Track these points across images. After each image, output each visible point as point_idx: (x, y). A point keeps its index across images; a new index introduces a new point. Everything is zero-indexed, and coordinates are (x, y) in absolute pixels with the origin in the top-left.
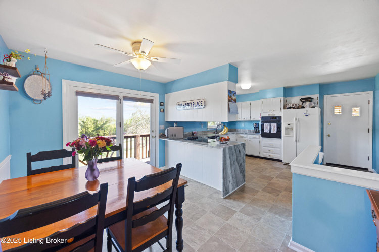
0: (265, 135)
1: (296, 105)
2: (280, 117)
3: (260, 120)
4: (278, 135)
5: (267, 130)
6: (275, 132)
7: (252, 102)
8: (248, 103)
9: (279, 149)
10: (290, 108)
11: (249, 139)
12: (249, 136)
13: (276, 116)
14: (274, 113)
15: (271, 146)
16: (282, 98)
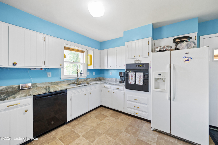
0: (129, 87)
1: (168, 47)
2: (147, 64)
3: (124, 68)
4: (145, 88)
5: (131, 81)
6: (142, 83)
7: (118, 48)
8: (114, 49)
9: (146, 106)
10: (160, 51)
11: (113, 91)
12: (113, 87)
13: (142, 62)
14: (140, 59)
15: (136, 100)
16: (150, 39)
